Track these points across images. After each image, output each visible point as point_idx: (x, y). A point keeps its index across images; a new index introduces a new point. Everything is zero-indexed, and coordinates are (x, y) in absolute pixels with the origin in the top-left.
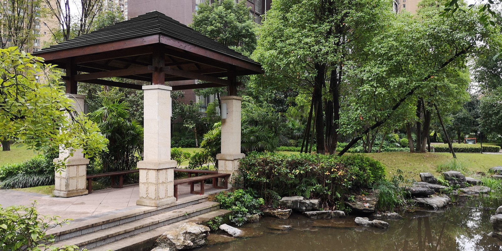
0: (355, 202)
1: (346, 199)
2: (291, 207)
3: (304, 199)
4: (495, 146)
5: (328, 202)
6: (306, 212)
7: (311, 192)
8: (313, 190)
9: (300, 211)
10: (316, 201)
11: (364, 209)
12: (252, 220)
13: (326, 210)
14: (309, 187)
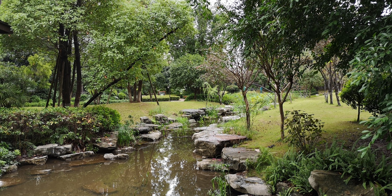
0: (101, 143)
1: (94, 141)
2: (47, 154)
3: (58, 146)
4: (177, 97)
5: (79, 145)
6: (61, 157)
7: (64, 139)
8: (66, 138)
9: (55, 156)
10: (69, 146)
11: (109, 148)
12: (10, 171)
13: (78, 152)
14: (62, 135)
